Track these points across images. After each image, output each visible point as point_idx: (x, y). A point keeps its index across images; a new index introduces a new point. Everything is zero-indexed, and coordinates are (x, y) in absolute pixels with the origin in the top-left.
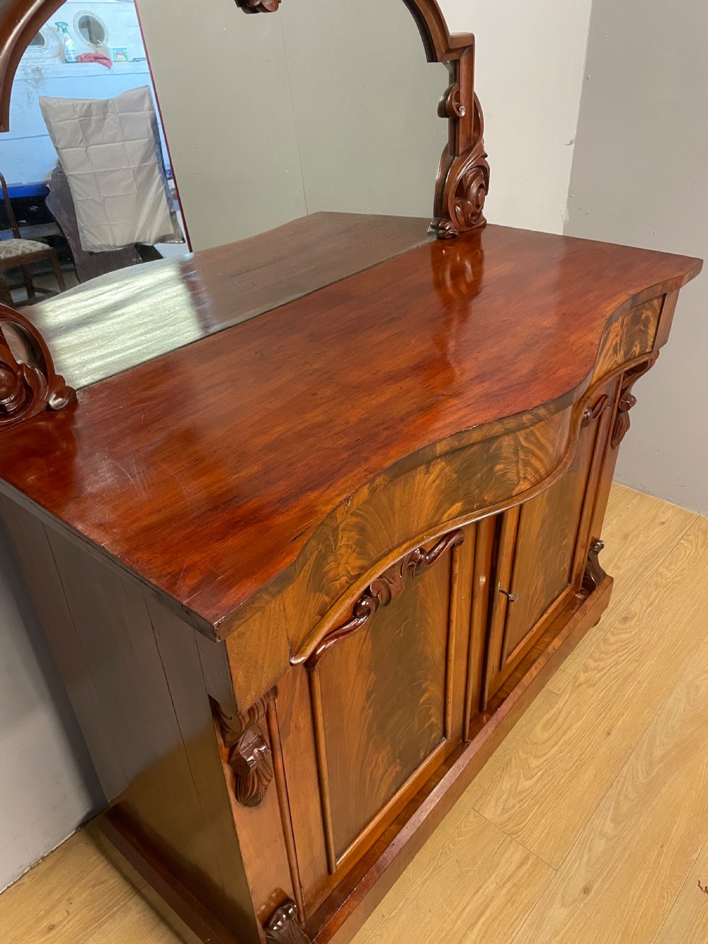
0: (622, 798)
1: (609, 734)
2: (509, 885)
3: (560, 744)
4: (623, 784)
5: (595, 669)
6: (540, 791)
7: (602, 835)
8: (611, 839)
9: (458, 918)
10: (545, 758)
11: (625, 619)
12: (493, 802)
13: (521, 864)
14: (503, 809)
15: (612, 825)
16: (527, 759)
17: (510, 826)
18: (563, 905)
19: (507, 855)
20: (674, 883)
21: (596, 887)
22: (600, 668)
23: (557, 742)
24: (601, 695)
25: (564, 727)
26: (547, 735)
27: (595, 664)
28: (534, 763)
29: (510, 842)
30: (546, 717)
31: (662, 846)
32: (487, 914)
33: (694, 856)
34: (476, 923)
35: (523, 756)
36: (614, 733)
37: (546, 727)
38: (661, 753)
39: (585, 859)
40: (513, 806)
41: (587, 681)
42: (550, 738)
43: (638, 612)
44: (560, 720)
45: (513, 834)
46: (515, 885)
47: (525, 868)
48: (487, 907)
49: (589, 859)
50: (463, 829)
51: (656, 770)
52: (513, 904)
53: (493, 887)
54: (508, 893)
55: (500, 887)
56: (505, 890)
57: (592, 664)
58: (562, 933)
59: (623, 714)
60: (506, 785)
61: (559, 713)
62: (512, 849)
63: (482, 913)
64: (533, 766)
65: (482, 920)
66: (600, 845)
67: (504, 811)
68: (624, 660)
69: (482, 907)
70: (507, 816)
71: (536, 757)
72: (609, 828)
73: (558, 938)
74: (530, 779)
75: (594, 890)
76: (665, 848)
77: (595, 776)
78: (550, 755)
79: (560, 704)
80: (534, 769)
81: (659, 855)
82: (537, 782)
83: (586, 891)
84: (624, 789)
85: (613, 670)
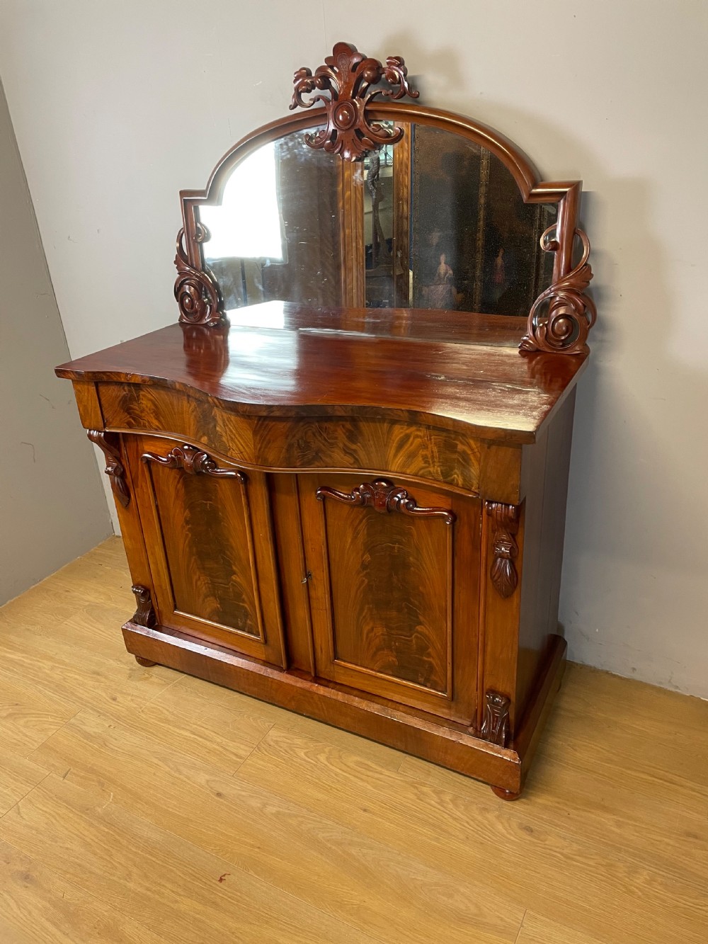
0: (300, 819)
1: (365, 810)
2: (221, 749)
3: (345, 774)
4: (314, 821)
5: (442, 800)
6: (297, 762)
7: (265, 805)
8: (262, 811)
9: (198, 725)
10: (329, 765)
11: (529, 830)
12: (283, 735)
13: (236, 755)
14: (277, 741)
15: (274, 812)
16: (324, 752)
17: (264, 746)
18: (208, 781)
19: (242, 746)
20: (228, 855)
21: (221, 800)
22: (445, 805)
23: (345, 772)
24: (409, 805)
25: (364, 777)
26: (351, 765)
27: (449, 801)
28: (322, 758)
29: (252, 747)
30: (369, 763)
31: (259, 848)
32: (200, 739)
33: (251, 872)
34: (195, 734)
35: (327, 750)
36: (366, 814)
37: (359, 763)
38: (354, 853)
39: (243, 793)
40: (281, 747)
41: (423, 793)
42: (348, 767)
43: (547, 842)
44: (370, 773)
45: (258, 748)
46: (221, 752)
47: (234, 758)
48: (205, 739)
49: (243, 796)
50: (259, 721)
51: (334, 847)
52: (208, 752)
53: (219, 740)
54: (215, 749)
55: (218, 744)
56: (217, 747)
57: (447, 798)
58: (188, 781)
59: (391, 823)
60: (298, 741)
61: (377, 772)
62: (246, 748)
63: (201, 737)
64: (318, 756)
65: (196, 737)
66: (255, 803)
67: (276, 742)
68: (464, 826)
69: (205, 737)
70: (272, 743)
71: (328, 759)
72: (271, 810)
73: (185, 779)
74: (306, 756)
75: (219, 799)
76: (257, 850)
77: (318, 800)
78: (331, 767)
79: (387, 773)
80: (317, 758)
81: (253, 846)
82: (305, 760)
83: (219, 795)
84: (310, 821)
85: (446, 816)
